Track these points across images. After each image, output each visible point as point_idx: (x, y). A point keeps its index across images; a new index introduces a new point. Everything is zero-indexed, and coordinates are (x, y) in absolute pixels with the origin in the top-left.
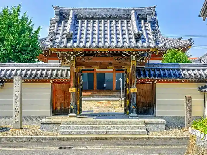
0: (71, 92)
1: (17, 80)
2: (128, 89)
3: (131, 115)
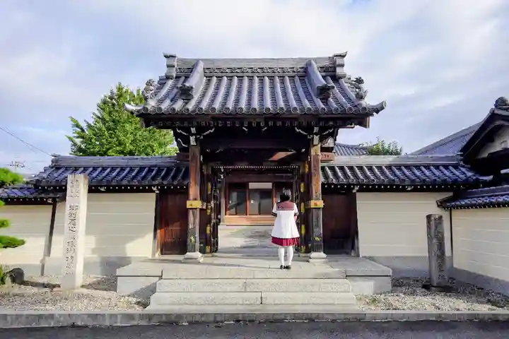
0: (191, 209)
1: (75, 183)
2: (302, 204)
3: (313, 254)
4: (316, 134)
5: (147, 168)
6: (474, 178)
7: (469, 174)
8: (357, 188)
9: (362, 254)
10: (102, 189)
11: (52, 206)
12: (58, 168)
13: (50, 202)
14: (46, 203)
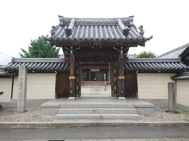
0: (71, 79)
1: (22, 69)
2: (115, 78)
3: (120, 98)
4: (122, 49)
5: (52, 63)
6: (186, 67)
7: (184, 66)
8: (137, 72)
9: (139, 98)
10: (33, 72)
11: (12, 78)
12: (14, 63)
13: (12, 77)
14: (10, 77)
